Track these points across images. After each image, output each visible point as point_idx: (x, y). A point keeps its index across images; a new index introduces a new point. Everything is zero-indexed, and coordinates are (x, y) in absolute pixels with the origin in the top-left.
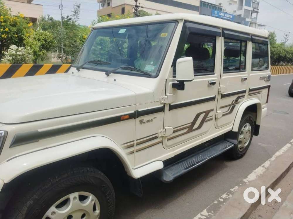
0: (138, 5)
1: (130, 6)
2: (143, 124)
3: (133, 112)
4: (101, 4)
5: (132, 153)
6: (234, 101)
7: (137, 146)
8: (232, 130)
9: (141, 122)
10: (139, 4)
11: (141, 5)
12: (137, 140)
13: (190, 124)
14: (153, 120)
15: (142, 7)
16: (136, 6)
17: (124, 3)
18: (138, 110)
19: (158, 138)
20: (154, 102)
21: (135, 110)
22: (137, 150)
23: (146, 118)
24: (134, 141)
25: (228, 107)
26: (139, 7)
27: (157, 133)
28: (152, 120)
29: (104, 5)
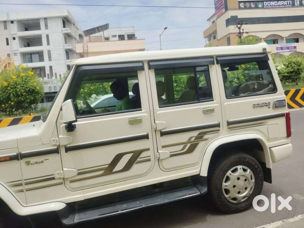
0: (241, 31)
1: (234, 34)
2: (30, 165)
3: (15, 154)
4: (207, 39)
5: (22, 191)
6: (194, 138)
7: (26, 185)
8: (200, 174)
9: (28, 163)
10: (243, 30)
11: (245, 31)
12: (25, 180)
13: (107, 166)
14: (44, 161)
15: (247, 33)
16: (240, 33)
17: (228, 33)
18: (21, 153)
19: (55, 179)
20: (43, 144)
21: (18, 152)
22: (27, 189)
23: (33, 160)
24: (21, 180)
25: (182, 146)
26: (243, 33)
27: (53, 175)
28: (42, 162)
29: (210, 39)
